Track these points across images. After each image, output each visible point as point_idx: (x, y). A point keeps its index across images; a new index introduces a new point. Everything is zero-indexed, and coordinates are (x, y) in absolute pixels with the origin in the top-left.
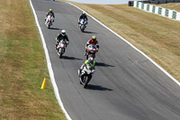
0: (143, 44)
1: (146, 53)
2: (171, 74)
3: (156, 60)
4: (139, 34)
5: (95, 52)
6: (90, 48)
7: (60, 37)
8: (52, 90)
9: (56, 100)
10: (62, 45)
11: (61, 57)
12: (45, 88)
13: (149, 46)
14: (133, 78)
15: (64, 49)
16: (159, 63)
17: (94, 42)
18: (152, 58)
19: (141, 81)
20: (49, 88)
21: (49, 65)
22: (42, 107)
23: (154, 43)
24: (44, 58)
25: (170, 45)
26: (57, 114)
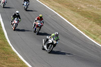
0: (53, 6)
2: (70, 21)
3: (61, 14)
10: (16, 22)
13: (57, 7)
16: (63, 16)
18: (59, 13)
23: (60, 5)
26: (7, 47)
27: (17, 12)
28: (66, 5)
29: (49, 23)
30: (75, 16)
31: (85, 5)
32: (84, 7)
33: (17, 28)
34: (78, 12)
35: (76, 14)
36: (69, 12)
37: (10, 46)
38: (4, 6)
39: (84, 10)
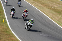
0: (37, 6)
1: (38, 9)
3: (42, 11)
4: (36, 2)
5: (27, 15)
8: (7, 23)
9: (8, 26)
10: (13, 13)
13: (39, 6)
15: (13, 14)
18: (41, 10)
19: (37, 18)
20: (5, 22)
23: (41, 5)
24: (3, 12)
25: (46, 6)
26: (8, 31)
31: (57, 5)
32: (56, 7)
33: (13, 17)
34: (53, 10)
35: (51, 11)
36: (47, 10)
39: (56, 9)
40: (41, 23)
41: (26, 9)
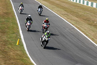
0: (71, 19)
1: (73, 24)
2: (86, 35)
3: (78, 28)
4: (69, 14)
6: (45, 25)
7: (28, 19)
8: (23, 45)
9: (25, 51)
11: (28, 31)
12: (19, 44)
13: (74, 20)
14: (66, 38)
15: (30, 26)
16: (80, 30)
17: (47, 22)
18: (76, 27)
19: (70, 39)
21: (21, 32)
22: (17, 55)
23: (77, 19)
24: (18, 28)
26: (25, 58)
27: (29, 16)
28: (83, 19)
29: (66, 36)
30: (92, 30)
34: (95, 26)
35: (93, 28)
36: (86, 26)
37: (28, 58)
38: (21, 12)
40: (77, 47)
41: (47, 19)
